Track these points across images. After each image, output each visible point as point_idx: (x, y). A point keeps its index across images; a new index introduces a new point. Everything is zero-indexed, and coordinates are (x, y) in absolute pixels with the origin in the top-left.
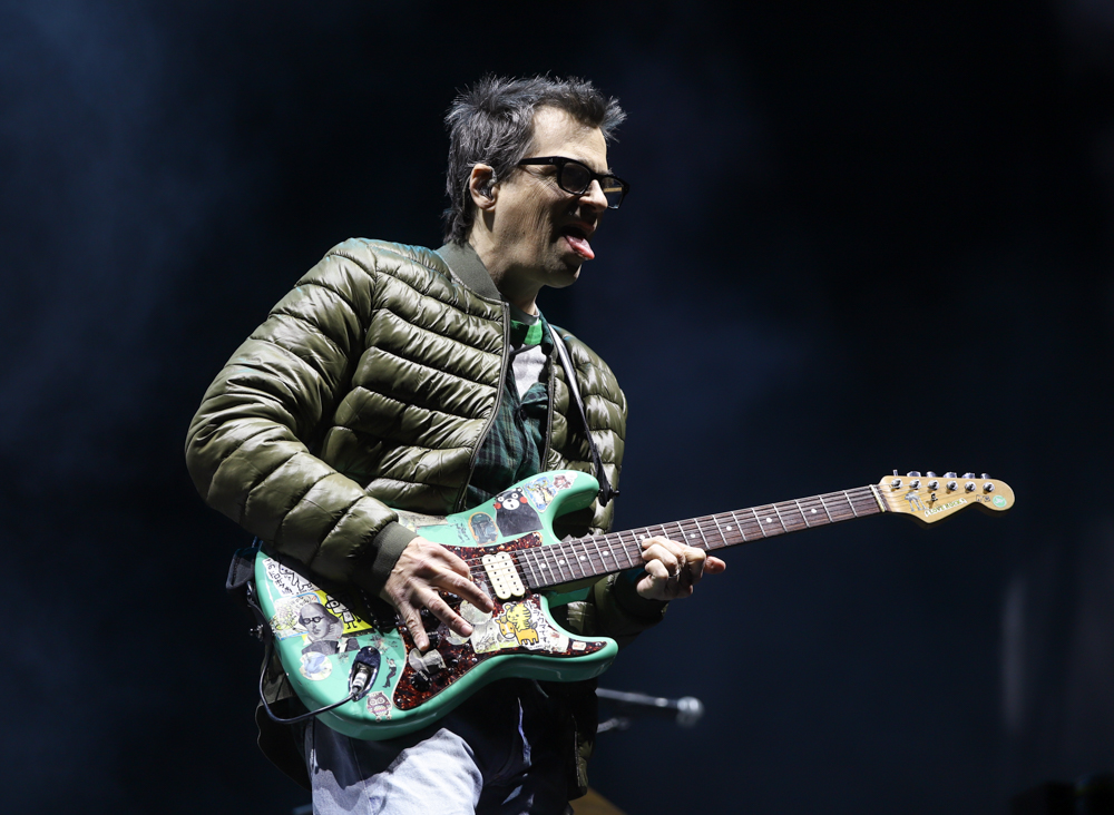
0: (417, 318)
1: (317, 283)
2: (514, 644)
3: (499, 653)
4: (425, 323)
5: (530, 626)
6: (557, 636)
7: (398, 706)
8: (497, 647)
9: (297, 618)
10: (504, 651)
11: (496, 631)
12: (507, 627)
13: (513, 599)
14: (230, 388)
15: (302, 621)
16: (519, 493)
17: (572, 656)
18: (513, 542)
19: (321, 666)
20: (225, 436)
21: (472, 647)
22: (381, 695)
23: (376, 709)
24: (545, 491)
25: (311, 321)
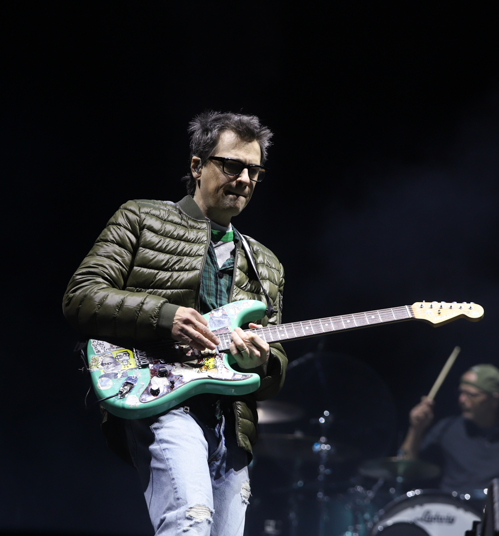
0: (161, 232)
1: (113, 224)
4: (166, 235)
16: (223, 310)
24: (236, 309)
25: (112, 242)
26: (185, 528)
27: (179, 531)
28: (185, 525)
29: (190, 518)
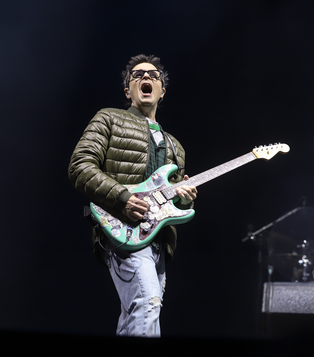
2: (167, 216)
3: (164, 219)
4: (126, 127)
5: (170, 210)
6: (178, 212)
7: (141, 240)
8: (163, 218)
9: (107, 221)
10: (165, 218)
11: (162, 213)
12: (164, 212)
13: (164, 203)
14: (77, 155)
15: (109, 221)
16: (157, 174)
17: (183, 216)
18: (159, 188)
19: (117, 233)
20: (78, 169)
21: (156, 219)
22: (135, 237)
23: (135, 241)
24: (164, 172)
25: (95, 131)
26: (149, 310)
27: (146, 311)
28: (149, 308)
29: (152, 304)
